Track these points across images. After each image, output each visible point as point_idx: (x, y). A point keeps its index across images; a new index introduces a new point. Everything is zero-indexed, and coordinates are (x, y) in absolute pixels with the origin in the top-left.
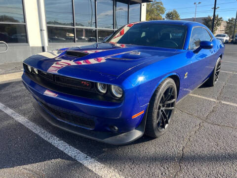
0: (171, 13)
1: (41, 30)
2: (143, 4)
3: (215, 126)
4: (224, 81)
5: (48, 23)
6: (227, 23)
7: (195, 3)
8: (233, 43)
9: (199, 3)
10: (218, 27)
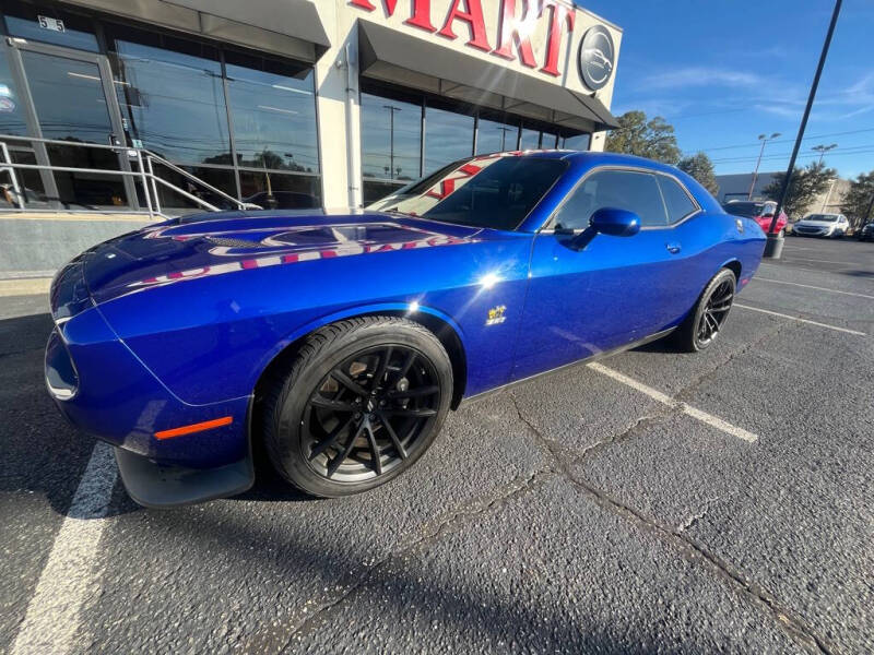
0: (692, 161)
1: (351, 188)
2: (595, 135)
3: (583, 496)
4: (745, 340)
5: (365, 174)
6: (854, 185)
7: (761, 137)
8: (858, 237)
9: (775, 135)
10: (819, 197)
